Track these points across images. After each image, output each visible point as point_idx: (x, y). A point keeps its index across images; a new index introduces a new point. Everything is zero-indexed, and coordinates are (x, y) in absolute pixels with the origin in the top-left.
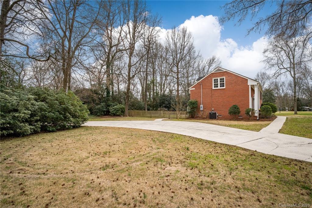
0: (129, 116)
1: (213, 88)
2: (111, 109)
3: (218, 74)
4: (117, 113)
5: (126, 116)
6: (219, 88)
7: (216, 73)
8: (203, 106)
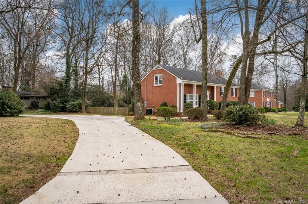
0: (87, 112)
1: (155, 85)
2: (68, 105)
3: (157, 71)
4: (74, 110)
5: (83, 113)
6: (159, 85)
7: (156, 70)
8: (147, 103)
